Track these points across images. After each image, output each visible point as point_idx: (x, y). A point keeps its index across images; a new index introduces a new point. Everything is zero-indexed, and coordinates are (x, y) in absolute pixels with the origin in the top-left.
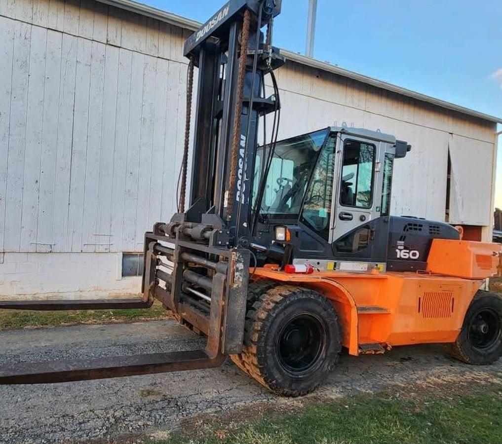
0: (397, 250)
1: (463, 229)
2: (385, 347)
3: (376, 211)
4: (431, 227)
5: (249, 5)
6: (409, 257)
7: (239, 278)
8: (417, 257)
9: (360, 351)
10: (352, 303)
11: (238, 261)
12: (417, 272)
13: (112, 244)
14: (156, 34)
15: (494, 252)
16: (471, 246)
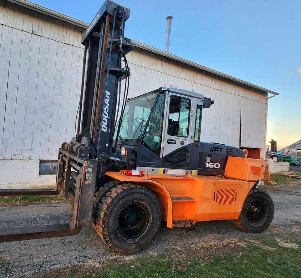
0: (206, 163)
1: (248, 151)
2: (191, 223)
3: (191, 139)
4: (227, 149)
5: (108, 11)
6: (214, 167)
7: (89, 178)
8: (219, 167)
9: (174, 225)
10: (168, 195)
11: (89, 167)
12: (217, 176)
13: (32, 155)
14: (65, 30)
15: (262, 165)
16: (248, 161)
